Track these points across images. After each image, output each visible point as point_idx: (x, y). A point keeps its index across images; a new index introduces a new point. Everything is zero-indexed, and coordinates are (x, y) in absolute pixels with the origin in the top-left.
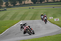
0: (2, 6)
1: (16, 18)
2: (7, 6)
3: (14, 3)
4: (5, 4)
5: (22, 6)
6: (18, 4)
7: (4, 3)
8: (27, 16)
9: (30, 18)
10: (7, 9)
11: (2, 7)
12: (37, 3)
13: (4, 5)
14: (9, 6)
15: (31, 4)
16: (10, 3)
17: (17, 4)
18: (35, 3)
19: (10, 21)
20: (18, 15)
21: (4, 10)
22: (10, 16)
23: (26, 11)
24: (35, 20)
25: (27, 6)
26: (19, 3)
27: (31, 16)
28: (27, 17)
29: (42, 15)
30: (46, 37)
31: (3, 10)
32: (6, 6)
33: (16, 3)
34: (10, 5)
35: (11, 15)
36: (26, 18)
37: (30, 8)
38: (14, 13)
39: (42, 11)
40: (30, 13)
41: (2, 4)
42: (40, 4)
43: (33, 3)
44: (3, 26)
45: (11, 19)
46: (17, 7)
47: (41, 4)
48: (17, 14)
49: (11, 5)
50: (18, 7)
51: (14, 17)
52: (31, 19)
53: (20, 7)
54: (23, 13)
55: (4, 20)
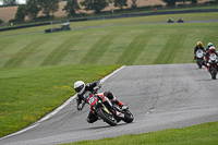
0: (56, 14)
1: (104, 58)
2: (73, 15)
3: (96, 4)
4: (66, 8)
5: (127, 16)
6: (111, 7)
7: (62, 4)
8: (142, 49)
9: (155, 57)
10: (73, 25)
11: (53, 18)
12: (180, 5)
13: (61, 12)
14: (78, 15)
15: (159, 7)
16: (83, 4)
17: (106, 9)
18: (174, 4)
19: (82, 66)
20: (111, 47)
21: (61, 29)
22: (83, 48)
23: (141, 31)
24: (172, 63)
25: (144, 15)
26: (115, 5)
27: (159, 50)
28: (143, 53)
29: (199, 48)
30: (210, 124)
31: (57, 30)
32: (69, 16)
33: (106, 5)
34: (82, 10)
35: (88, 48)
36: (140, 57)
37: (170, 21)
38: (97, 40)
39: (198, 31)
40: (153, 39)
41: (56, 9)
42: (189, 6)
43: (164, 4)
44: (56, 84)
45: (85, 60)
46: (106, 18)
47: (195, 6)
48: (109, 43)
49: (87, 9)
50: (111, 18)
51: (96, 53)
52: (157, 62)
53: (119, 17)
54: (130, 41)
55: (61, 64)
